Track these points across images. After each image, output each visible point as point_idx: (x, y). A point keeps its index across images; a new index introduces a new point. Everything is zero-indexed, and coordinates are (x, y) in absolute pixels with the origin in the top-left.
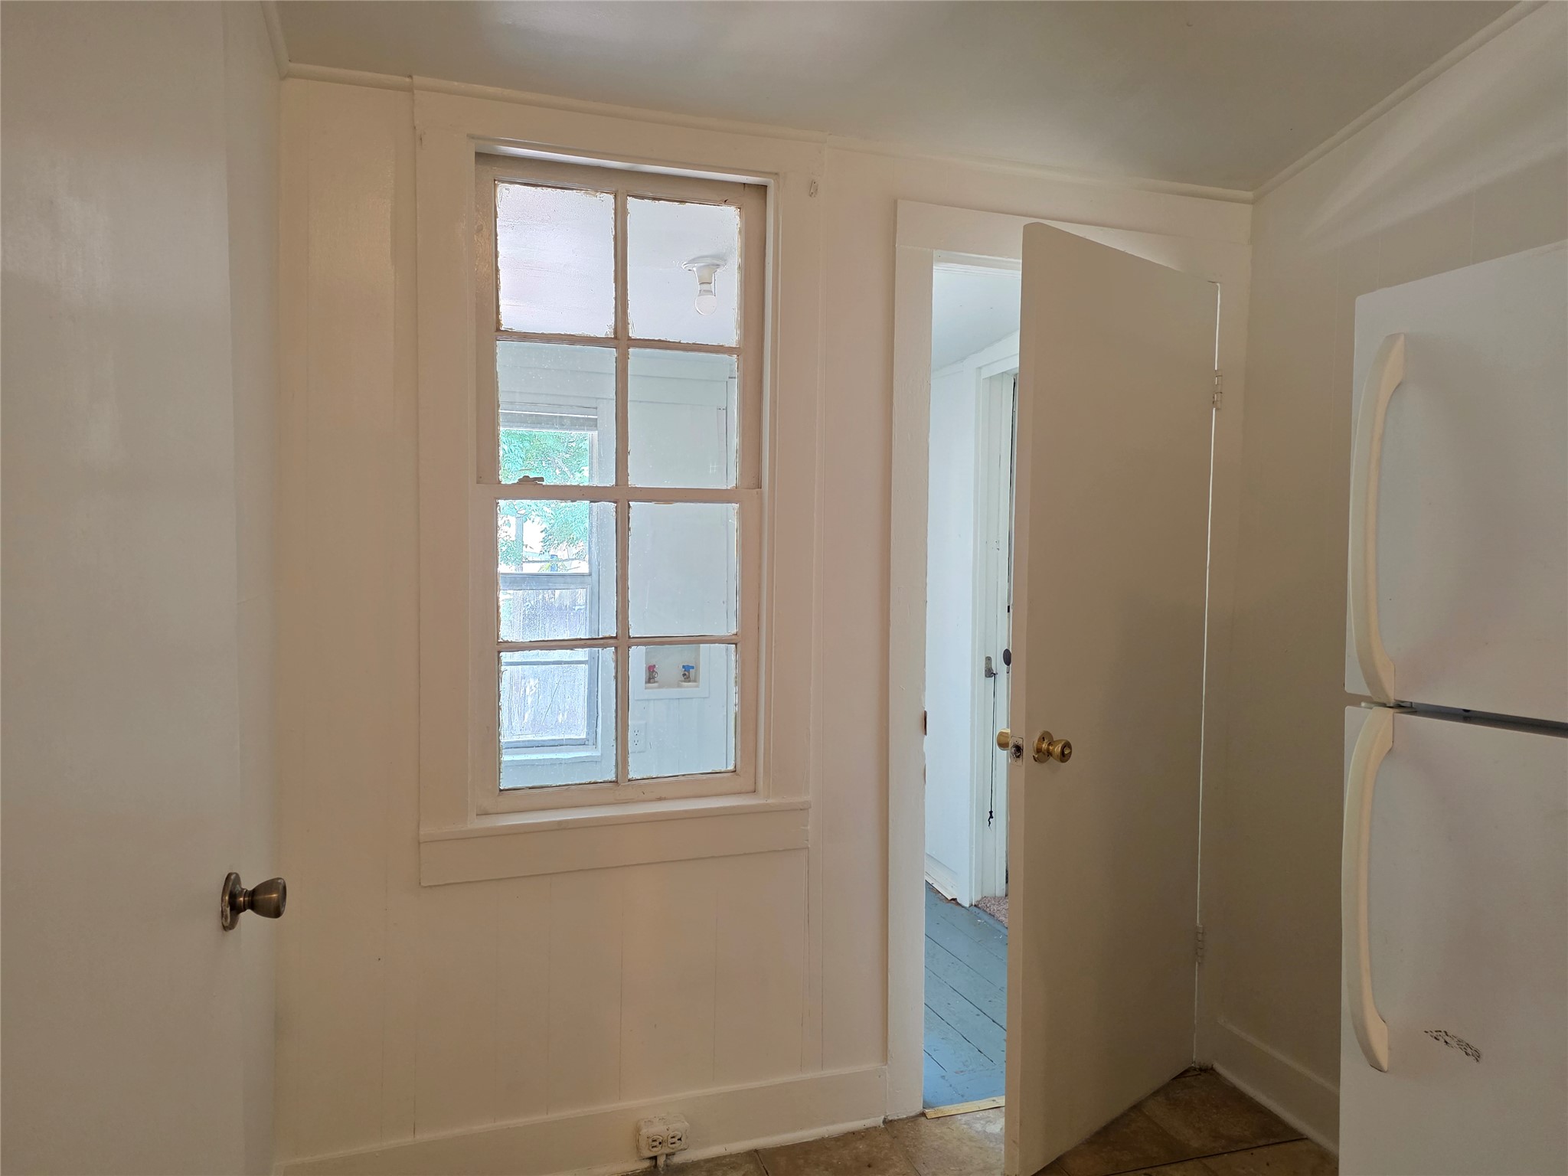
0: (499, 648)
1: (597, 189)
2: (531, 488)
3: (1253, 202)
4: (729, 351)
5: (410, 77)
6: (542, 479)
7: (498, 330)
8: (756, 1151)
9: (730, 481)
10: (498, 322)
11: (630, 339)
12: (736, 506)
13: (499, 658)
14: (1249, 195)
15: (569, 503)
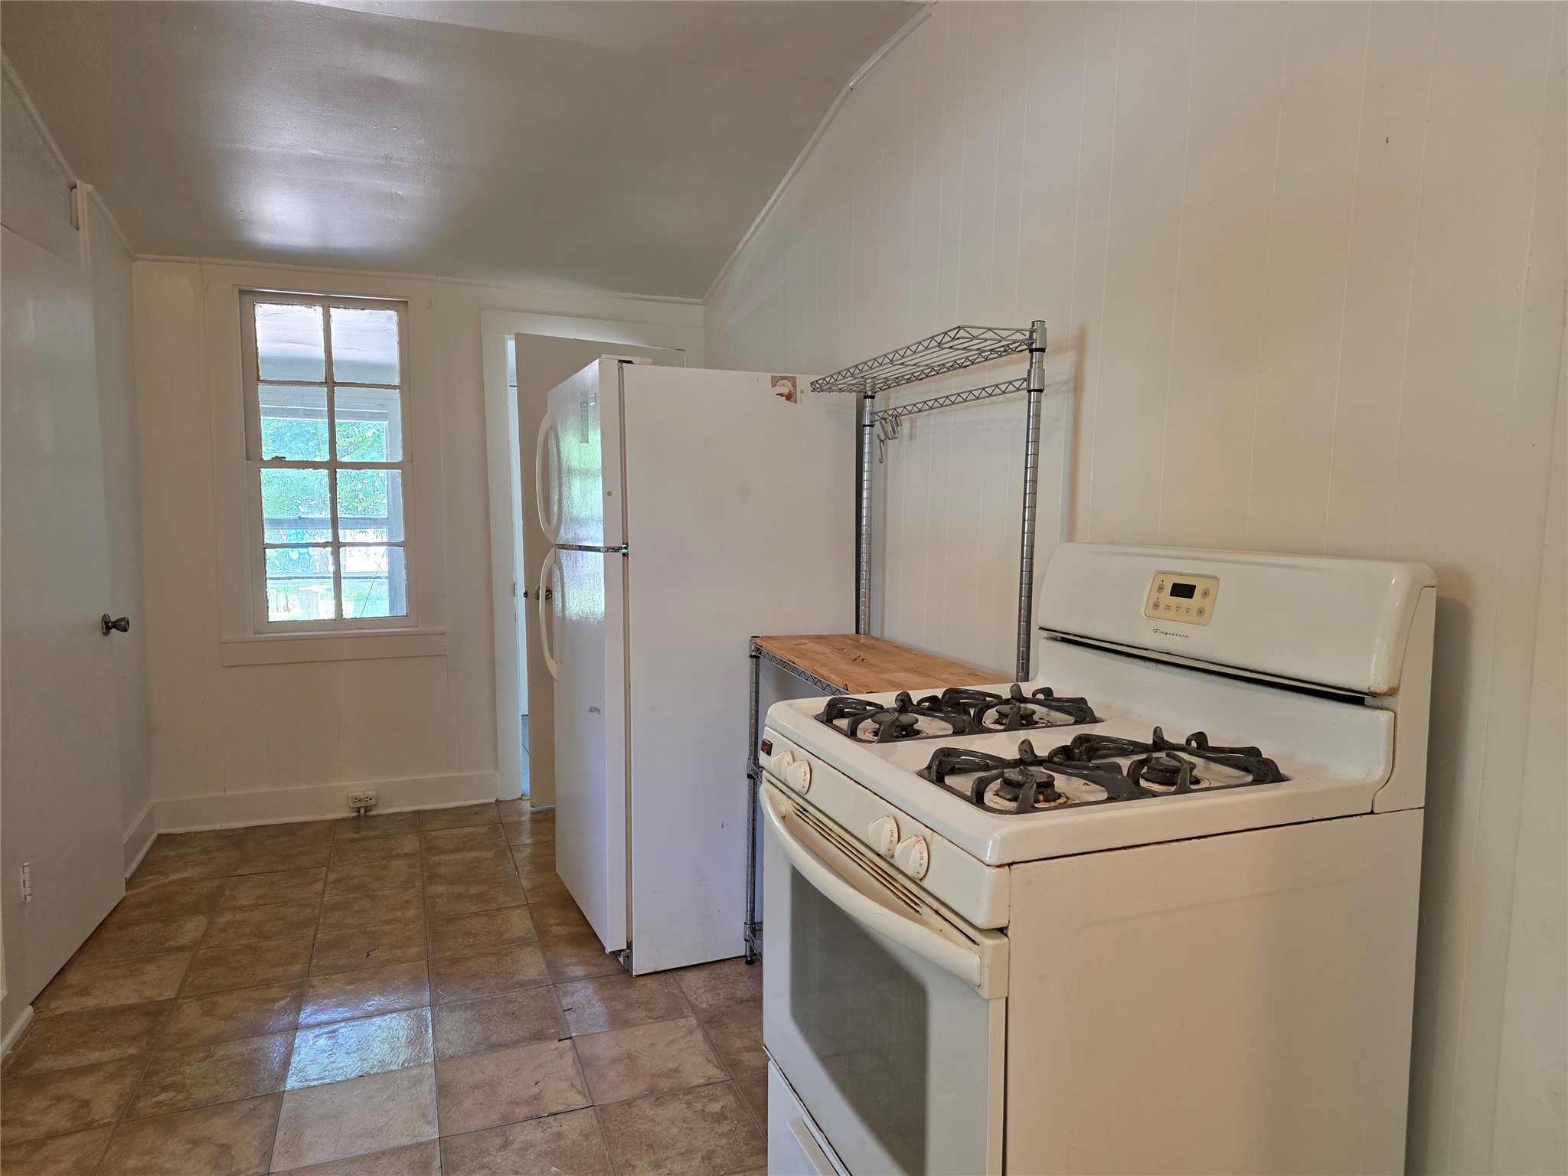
0: (264, 546)
1: (311, 305)
2: (279, 462)
3: (704, 304)
4: (394, 387)
5: (200, 258)
6: (285, 458)
7: (258, 380)
8: (419, 811)
9: (398, 458)
10: (258, 375)
11: (334, 382)
12: (400, 471)
13: (265, 552)
14: (700, 301)
15: (301, 470)
